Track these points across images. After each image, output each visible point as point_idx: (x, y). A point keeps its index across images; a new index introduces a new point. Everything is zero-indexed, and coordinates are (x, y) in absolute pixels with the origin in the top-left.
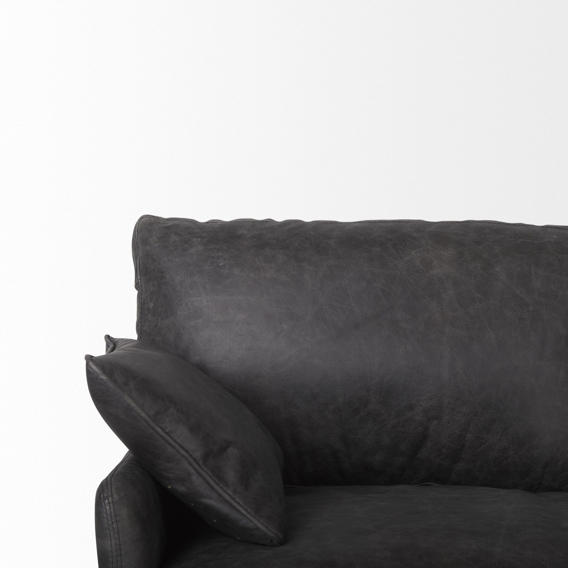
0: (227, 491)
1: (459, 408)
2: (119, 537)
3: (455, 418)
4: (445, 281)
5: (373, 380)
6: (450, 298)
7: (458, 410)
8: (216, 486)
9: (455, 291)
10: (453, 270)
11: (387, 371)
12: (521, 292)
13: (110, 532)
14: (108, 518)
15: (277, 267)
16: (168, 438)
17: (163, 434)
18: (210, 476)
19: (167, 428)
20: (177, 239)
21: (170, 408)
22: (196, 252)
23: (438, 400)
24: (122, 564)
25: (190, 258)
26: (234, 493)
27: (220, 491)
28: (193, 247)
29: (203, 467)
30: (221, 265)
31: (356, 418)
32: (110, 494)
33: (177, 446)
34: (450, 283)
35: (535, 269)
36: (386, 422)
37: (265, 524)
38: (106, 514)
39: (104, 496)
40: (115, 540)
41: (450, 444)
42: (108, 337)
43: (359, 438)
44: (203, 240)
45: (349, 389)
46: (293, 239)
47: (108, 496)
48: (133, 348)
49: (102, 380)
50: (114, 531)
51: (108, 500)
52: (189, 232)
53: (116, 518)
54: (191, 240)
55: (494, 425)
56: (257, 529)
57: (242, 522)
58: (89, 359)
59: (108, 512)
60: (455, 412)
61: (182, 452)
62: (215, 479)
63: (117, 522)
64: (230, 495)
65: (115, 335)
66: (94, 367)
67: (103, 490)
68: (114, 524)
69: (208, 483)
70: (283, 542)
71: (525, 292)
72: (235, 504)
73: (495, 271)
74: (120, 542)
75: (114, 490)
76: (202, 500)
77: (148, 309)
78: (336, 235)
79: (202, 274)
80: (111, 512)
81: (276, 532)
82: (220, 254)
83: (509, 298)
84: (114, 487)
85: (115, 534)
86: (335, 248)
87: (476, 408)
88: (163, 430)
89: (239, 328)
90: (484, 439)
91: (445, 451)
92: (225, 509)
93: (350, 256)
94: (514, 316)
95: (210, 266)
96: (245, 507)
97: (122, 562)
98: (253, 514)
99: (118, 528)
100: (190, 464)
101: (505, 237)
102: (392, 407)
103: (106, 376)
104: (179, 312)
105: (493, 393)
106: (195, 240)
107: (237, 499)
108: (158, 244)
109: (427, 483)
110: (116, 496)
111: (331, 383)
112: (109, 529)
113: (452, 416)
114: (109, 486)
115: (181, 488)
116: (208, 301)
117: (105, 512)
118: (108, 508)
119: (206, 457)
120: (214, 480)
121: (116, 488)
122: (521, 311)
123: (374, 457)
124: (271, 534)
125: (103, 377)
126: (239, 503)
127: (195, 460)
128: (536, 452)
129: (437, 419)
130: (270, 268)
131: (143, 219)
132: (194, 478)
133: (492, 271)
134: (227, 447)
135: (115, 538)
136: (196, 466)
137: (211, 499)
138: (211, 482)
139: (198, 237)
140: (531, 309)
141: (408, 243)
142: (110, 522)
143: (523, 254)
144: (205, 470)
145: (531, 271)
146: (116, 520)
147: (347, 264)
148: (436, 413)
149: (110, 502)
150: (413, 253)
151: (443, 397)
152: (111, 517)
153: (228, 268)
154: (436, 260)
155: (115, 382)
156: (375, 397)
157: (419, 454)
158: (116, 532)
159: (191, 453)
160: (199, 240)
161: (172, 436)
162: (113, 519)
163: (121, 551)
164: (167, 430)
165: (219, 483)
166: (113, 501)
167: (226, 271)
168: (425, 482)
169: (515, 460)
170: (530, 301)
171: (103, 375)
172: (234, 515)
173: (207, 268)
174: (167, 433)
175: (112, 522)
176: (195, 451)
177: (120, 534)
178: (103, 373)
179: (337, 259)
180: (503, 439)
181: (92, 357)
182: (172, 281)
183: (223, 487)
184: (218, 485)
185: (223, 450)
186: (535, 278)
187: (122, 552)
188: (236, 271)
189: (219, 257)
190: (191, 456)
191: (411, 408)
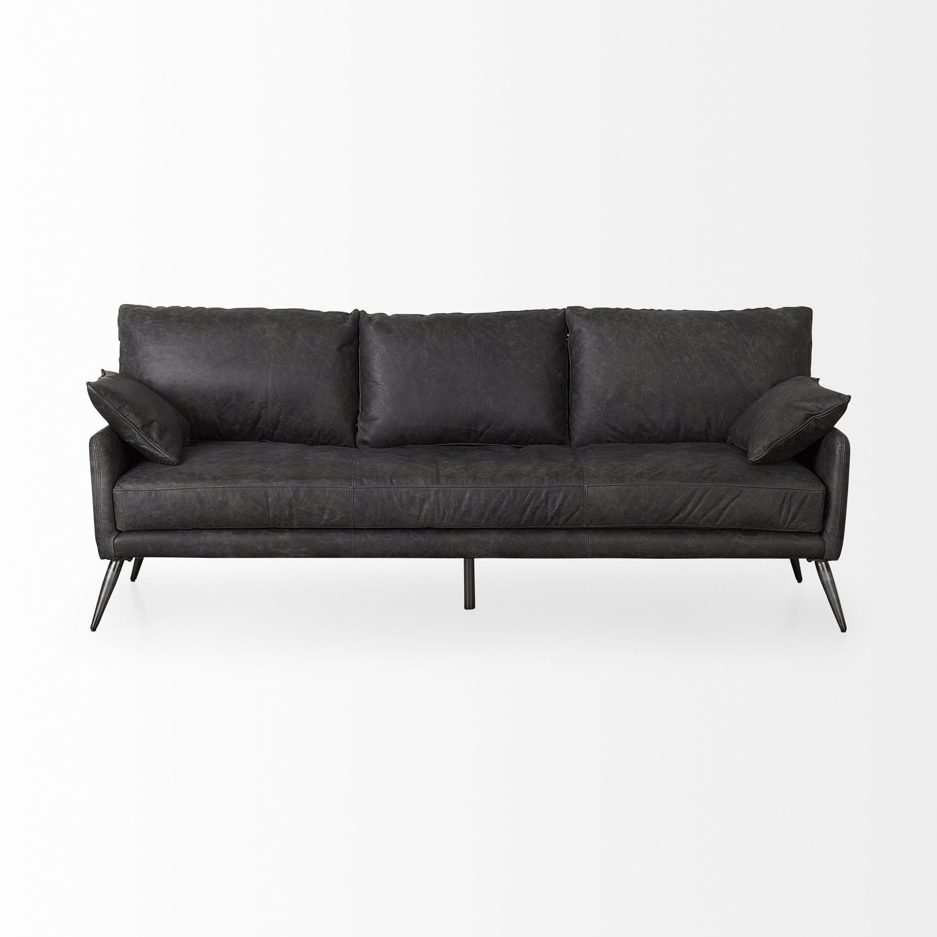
0: (152, 442)
2: (99, 460)
3: (274, 408)
4: (271, 340)
6: (274, 348)
7: (276, 404)
8: (147, 440)
9: (276, 345)
10: (276, 335)
11: (240, 384)
12: (310, 346)
15: (188, 332)
16: (125, 418)
17: (123, 417)
18: (144, 435)
21: (125, 406)
22: (148, 323)
23: (265, 399)
24: (100, 472)
25: (145, 326)
26: (156, 443)
27: (149, 442)
28: (147, 321)
29: (141, 431)
30: (160, 330)
31: (225, 408)
33: (129, 422)
34: (274, 341)
35: (317, 335)
36: (240, 410)
37: (170, 456)
39: (93, 442)
41: (272, 421)
42: (103, 370)
43: (227, 417)
44: (154, 317)
45: (222, 393)
46: (197, 318)
47: (95, 442)
48: (109, 378)
49: (94, 393)
51: (94, 444)
52: (146, 313)
54: (145, 318)
55: (294, 411)
56: (167, 458)
57: (160, 455)
58: (89, 384)
59: (95, 449)
60: (274, 405)
61: (132, 424)
62: (147, 437)
64: (154, 444)
65: (106, 369)
66: (90, 387)
68: (97, 454)
69: (144, 438)
70: (178, 464)
71: (312, 346)
72: (156, 448)
74: (99, 462)
75: (97, 440)
77: (124, 352)
78: (219, 316)
79: (151, 335)
81: (175, 459)
82: (160, 325)
83: (303, 349)
86: (218, 322)
87: (285, 403)
88: (123, 415)
90: (289, 418)
91: (270, 424)
92: (152, 450)
93: (225, 327)
94: (305, 358)
95: (155, 331)
96: (161, 449)
98: (164, 452)
100: (136, 430)
101: (305, 318)
102: (243, 402)
103: (96, 391)
104: (139, 354)
105: (293, 396)
106: (147, 317)
107: (157, 446)
108: (130, 319)
115: (132, 441)
118: (94, 447)
119: (143, 427)
122: (309, 355)
123: (235, 427)
124: (172, 460)
125: (94, 392)
127: (138, 428)
128: (315, 425)
129: (265, 408)
130: (184, 332)
131: (123, 306)
132: (137, 436)
133: (296, 335)
134: (153, 422)
136: (138, 431)
138: (145, 438)
140: (314, 354)
141: (255, 320)
143: (313, 327)
144: (142, 433)
145: (315, 335)
148: (265, 405)
149: (96, 445)
150: (257, 325)
151: (268, 397)
153: (163, 332)
154: (268, 329)
155: (100, 394)
156: (234, 397)
157: (257, 426)
161: (127, 417)
162: (97, 452)
167: (162, 334)
168: (261, 440)
169: (304, 429)
170: (314, 350)
172: (156, 452)
173: (153, 331)
176: (137, 424)
178: (94, 390)
179: (218, 328)
180: (299, 419)
181: (89, 382)
182: (136, 338)
184: (149, 439)
185: (151, 423)
186: (317, 339)
188: (167, 334)
189: (159, 327)
190: (136, 426)
191: (252, 403)
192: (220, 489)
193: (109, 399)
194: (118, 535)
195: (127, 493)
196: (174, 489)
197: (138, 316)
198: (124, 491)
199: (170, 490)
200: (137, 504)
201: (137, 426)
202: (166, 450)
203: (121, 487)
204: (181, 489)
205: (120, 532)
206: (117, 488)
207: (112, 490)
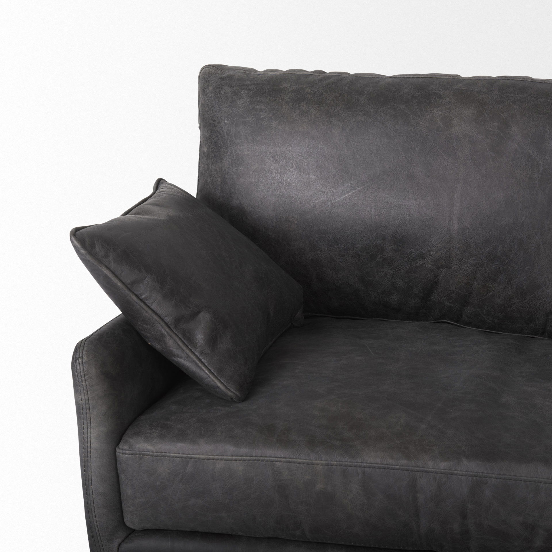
0: (194, 352)
1: (466, 259)
2: (88, 393)
3: (462, 267)
4: (462, 139)
5: (388, 230)
6: (465, 156)
7: (466, 261)
9: (470, 150)
10: (470, 129)
11: (401, 222)
12: (533, 152)
13: (80, 388)
14: (78, 376)
15: (310, 122)
16: (142, 304)
17: (138, 301)
18: (180, 338)
19: (142, 296)
20: (228, 90)
21: (146, 278)
22: (242, 103)
23: (446, 251)
24: (90, 416)
25: (236, 109)
26: (201, 354)
28: (241, 99)
29: (174, 330)
30: (261, 117)
31: (373, 263)
32: (81, 356)
34: (466, 142)
35: (549, 130)
36: (400, 268)
37: (225, 384)
38: (77, 372)
39: (76, 357)
40: (85, 396)
41: (458, 290)
43: (376, 280)
44: (250, 92)
45: (366, 237)
46: (328, 94)
47: (79, 358)
49: (82, 253)
50: (83, 387)
51: (79, 361)
52: (240, 84)
53: (85, 377)
54: (239, 92)
55: (500, 276)
56: (218, 387)
57: (206, 380)
59: (79, 371)
60: (463, 263)
62: (185, 341)
63: (85, 380)
64: (196, 356)
66: (75, 242)
67: (76, 351)
68: (83, 382)
71: (537, 152)
73: (510, 131)
74: (88, 397)
75: (85, 352)
76: (174, 358)
78: (368, 92)
79: (245, 125)
80: (80, 372)
81: (234, 391)
82: (263, 107)
83: (521, 158)
84: (85, 349)
85: (84, 390)
86: (364, 105)
87: (482, 260)
88: (138, 297)
89: (273, 176)
90: (490, 287)
91: (454, 296)
93: (377, 113)
94: (524, 175)
95: (253, 118)
96: (209, 367)
97: (90, 414)
98: (215, 374)
99: (86, 385)
101: (527, 96)
102: (405, 255)
103: (85, 250)
105: (498, 247)
106: (243, 92)
107: (203, 360)
108: (213, 94)
109: (443, 321)
110: (85, 358)
111: (350, 231)
112: (79, 385)
113: (459, 265)
114: (81, 348)
116: (248, 150)
117: (76, 371)
118: (78, 367)
120: (183, 342)
121: (86, 351)
122: (531, 170)
123: (390, 297)
124: (230, 393)
125: (82, 251)
126: (204, 364)
128: (539, 302)
129: (446, 268)
130: (304, 122)
131: (204, 70)
132: (167, 339)
133: (508, 131)
134: (199, 312)
135: (84, 393)
137: (181, 358)
139: (246, 90)
140: (541, 169)
141: (432, 101)
142: (80, 380)
143: (540, 115)
144: (176, 332)
145: (546, 132)
146: (85, 379)
147: (372, 120)
148: (445, 262)
149: (80, 363)
150: (435, 111)
151: (451, 248)
152: (81, 376)
153: (267, 120)
154: (456, 118)
156: (389, 245)
157: (432, 297)
158: (85, 388)
159: (163, 318)
160: (247, 92)
161: (147, 302)
162: (82, 377)
163: (89, 404)
164: (143, 297)
165: (188, 345)
166: (82, 362)
167: (265, 123)
169: (519, 308)
170: (542, 161)
171: (82, 249)
173: (250, 119)
174: (142, 300)
175: (82, 380)
176: (167, 316)
177: (88, 391)
178: (82, 247)
179: (364, 116)
180: (508, 289)
182: (221, 129)
183: (191, 349)
184: (187, 346)
185: (195, 315)
186: (549, 138)
187: (90, 406)
188: (274, 124)
189: (261, 110)
190: (163, 320)
191: (422, 256)
192: (321, 467)
193: (113, 265)
194: (126, 538)
195: (140, 459)
196: (231, 460)
197: (227, 89)
198: (135, 455)
199: (222, 460)
200: (158, 483)
201: (167, 320)
202: (220, 372)
203: (131, 447)
204: (244, 460)
205: (133, 531)
206: (123, 446)
207: (115, 451)
